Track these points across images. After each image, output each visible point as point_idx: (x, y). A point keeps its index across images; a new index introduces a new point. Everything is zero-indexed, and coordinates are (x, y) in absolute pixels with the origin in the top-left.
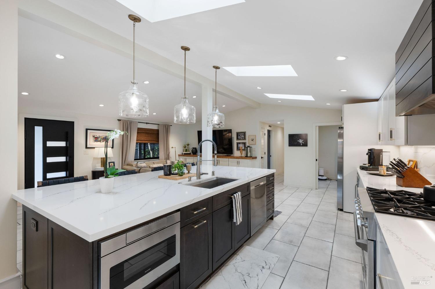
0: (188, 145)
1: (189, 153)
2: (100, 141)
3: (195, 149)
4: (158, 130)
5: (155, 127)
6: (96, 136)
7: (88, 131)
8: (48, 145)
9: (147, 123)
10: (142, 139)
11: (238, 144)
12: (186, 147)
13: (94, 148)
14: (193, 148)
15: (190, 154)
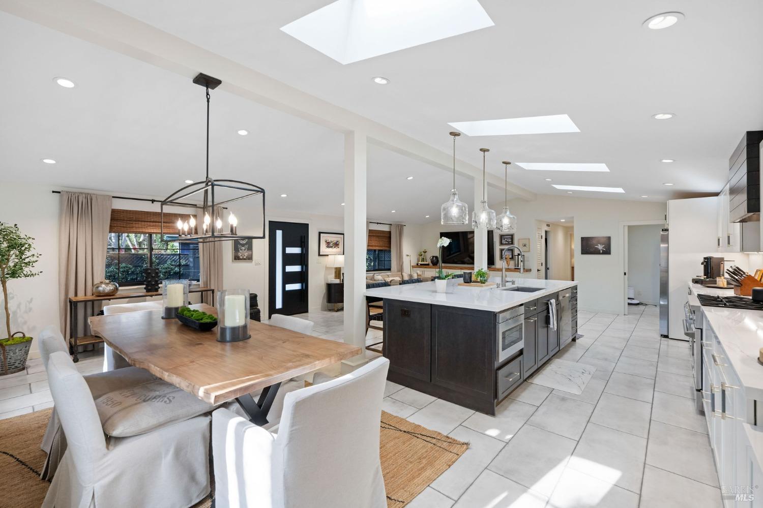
0: (425, 252)
1: (427, 263)
2: (332, 247)
3: (436, 257)
4: (390, 232)
5: (386, 228)
6: (328, 241)
7: (321, 234)
8: (287, 252)
9: (378, 223)
10: (373, 244)
11: (502, 250)
12: (422, 255)
13: (328, 255)
14: (433, 257)
15: (428, 265)
